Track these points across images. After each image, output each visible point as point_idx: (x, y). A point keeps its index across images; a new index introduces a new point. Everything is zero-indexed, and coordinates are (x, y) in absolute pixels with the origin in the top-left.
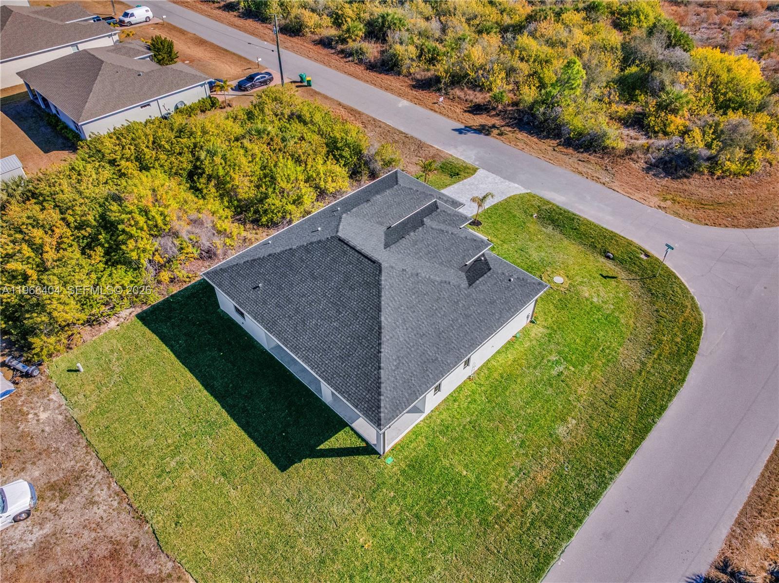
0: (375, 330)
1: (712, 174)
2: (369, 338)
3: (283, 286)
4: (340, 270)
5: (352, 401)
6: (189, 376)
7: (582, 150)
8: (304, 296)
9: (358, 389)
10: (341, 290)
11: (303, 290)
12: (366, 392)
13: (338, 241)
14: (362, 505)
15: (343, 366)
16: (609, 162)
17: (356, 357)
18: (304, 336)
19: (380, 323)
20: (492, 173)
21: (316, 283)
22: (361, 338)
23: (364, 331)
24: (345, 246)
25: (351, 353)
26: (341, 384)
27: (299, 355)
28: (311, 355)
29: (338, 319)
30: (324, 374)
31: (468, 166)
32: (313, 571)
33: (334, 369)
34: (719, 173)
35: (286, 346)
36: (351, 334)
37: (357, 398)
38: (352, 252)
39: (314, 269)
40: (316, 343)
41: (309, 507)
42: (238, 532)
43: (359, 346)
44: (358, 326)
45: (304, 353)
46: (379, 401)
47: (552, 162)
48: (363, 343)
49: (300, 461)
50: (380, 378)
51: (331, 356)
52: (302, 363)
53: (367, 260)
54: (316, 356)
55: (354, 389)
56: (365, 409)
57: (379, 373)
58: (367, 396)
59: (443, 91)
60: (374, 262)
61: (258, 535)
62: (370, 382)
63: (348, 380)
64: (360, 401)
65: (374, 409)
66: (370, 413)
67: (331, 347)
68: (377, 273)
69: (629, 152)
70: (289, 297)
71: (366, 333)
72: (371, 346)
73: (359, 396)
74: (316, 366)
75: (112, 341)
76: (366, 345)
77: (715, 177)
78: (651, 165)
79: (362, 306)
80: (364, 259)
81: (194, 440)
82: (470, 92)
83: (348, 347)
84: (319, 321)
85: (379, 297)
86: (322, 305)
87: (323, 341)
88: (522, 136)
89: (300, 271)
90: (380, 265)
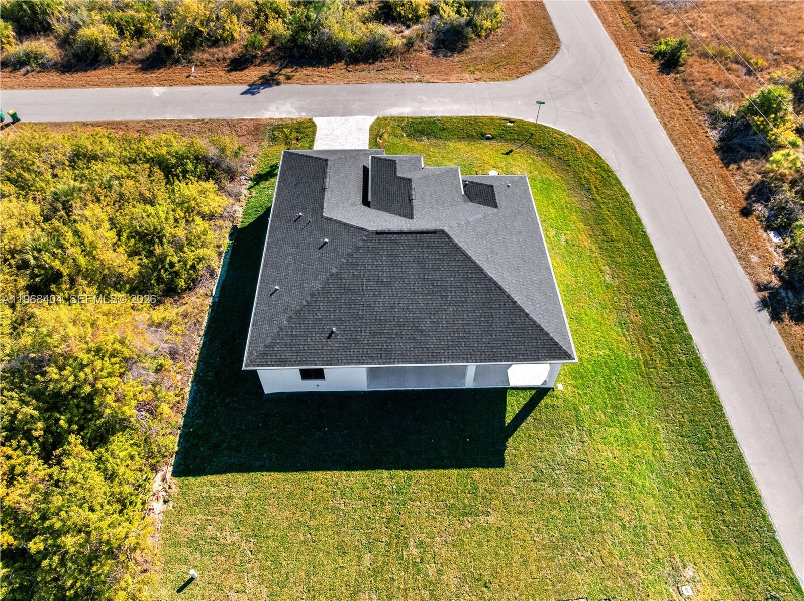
0: (493, 288)
1: (479, 36)
2: (494, 298)
3: (360, 313)
4: (407, 260)
5: (530, 357)
6: (320, 475)
7: (371, 61)
8: (393, 307)
9: (525, 344)
10: (426, 277)
11: (387, 302)
12: (534, 341)
13: (377, 236)
14: (582, 432)
15: (494, 337)
16: (401, 61)
17: (498, 322)
18: (431, 341)
19: (491, 279)
20: (328, 116)
21: (394, 288)
22: (487, 304)
23: (484, 296)
24: (389, 236)
25: (491, 322)
26: (507, 353)
27: (443, 359)
28: (455, 351)
29: (450, 303)
30: (484, 356)
31: (300, 120)
32: (610, 505)
33: (488, 345)
34: (484, 33)
35: (421, 362)
36: (474, 306)
37: (532, 352)
38: (403, 237)
39: (379, 277)
40: (449, 338)
41: (553, 470)
42: (535, 538)
43: (492, 311)
44: (474, 296)
45: (446, 354)
46: (552, 339)
47: (360, 82)
48: (494, 306)
49: (506, 447)
50: (534, 322)
51: (475, 338)
52: (453, 364)
53: (425, 235)
54: (461, 348)
55: (523, 347)
56: (547, 354)
57: (531, 319)
58: (539, 344)
59: (183, 61)
60: (434, 232)
61: (549, 525)
62: (530, 331)
63: (510, 345)
64: (537, 352)
65: (553, 349)
66: (554, 354)
67: (467, 330)
68: (447, 240)
69: (409, 44)
70: (378, 318)
71: (488, 296)
72: (502, 303)
73: (532, 350)
74: (469, 356)
75: (184, 520)
76: (497, 306)
77: (483, 38)
78: (433, 48)
79: (461, 276)
80: (421, 235)
81: (402, 516)
82: (215, 50)
83: (483, 319)
84: (432, 317)
85: (469, 258)
86: (420, 302)
87: (454, 332)
88: (308, 71)
89: (365, 288)
90: (443, 232)
